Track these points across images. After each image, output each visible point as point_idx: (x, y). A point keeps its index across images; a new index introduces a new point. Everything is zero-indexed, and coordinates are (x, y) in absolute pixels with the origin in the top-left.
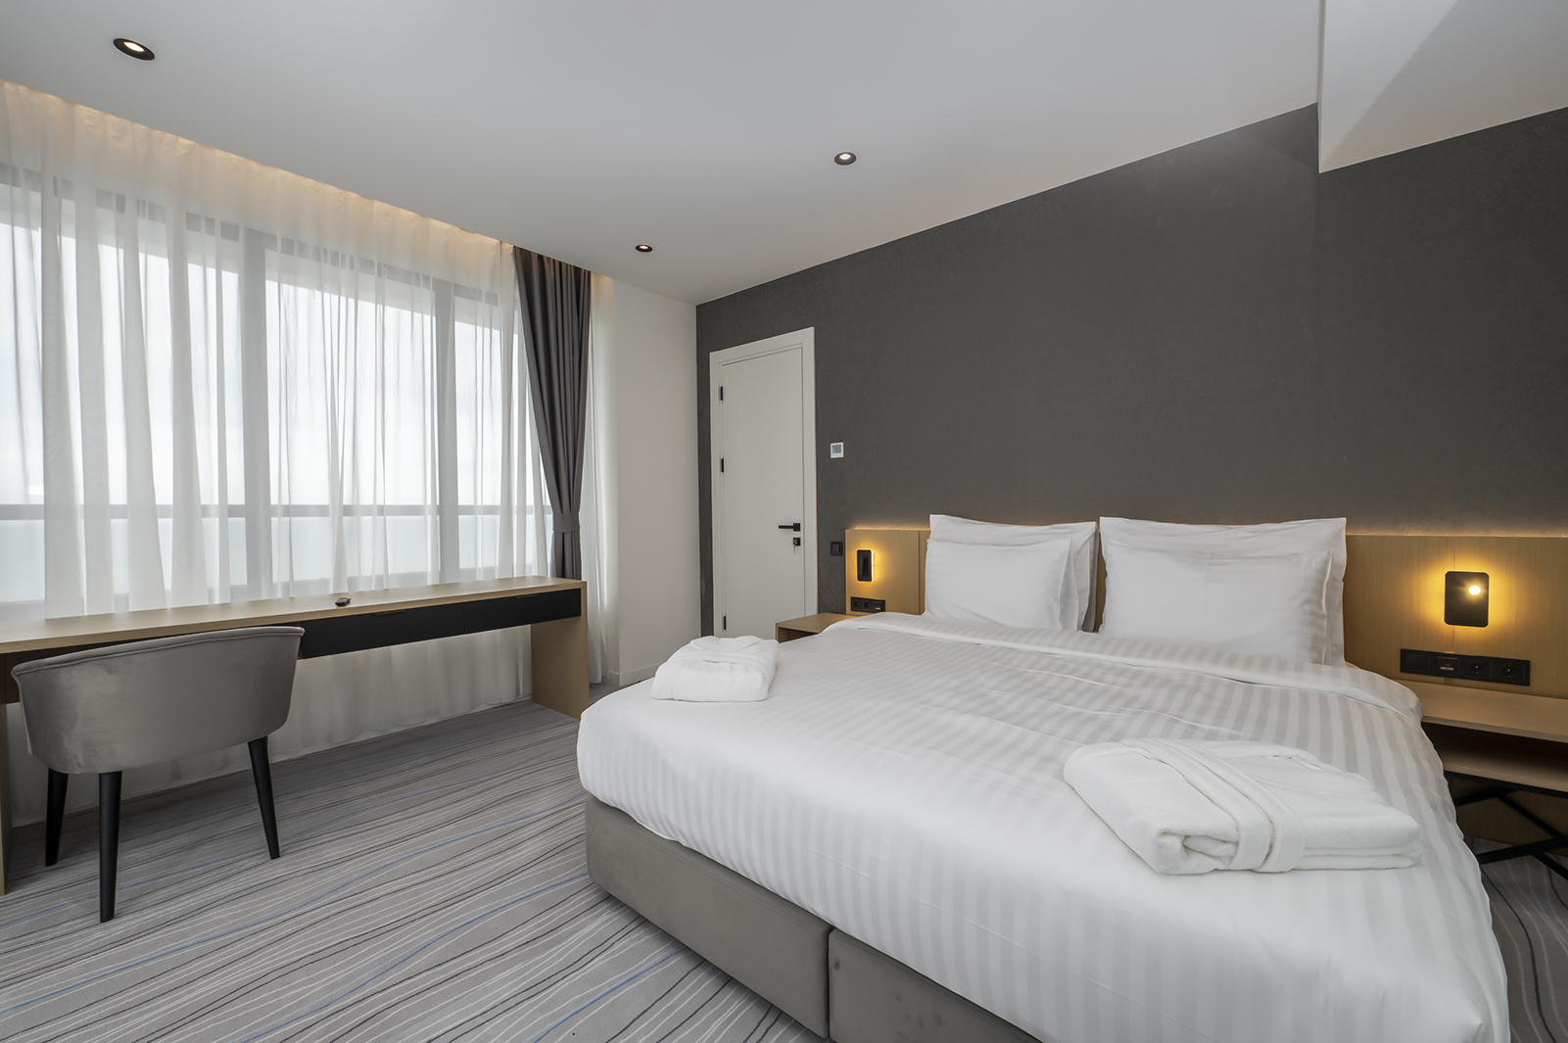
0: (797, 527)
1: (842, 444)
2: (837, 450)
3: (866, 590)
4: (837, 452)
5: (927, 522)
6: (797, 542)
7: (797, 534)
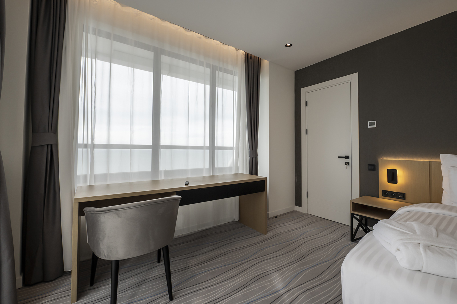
0: (347, 157)
1: (375, 121)
2: (372, 124)
3: (392, 187)
4: (372, 125)
5: (438, 157)
6: (348, 164)
7: (347, 160)
